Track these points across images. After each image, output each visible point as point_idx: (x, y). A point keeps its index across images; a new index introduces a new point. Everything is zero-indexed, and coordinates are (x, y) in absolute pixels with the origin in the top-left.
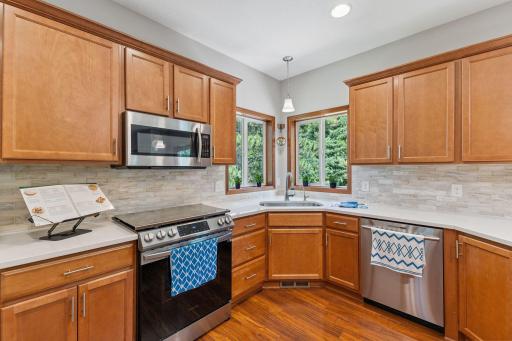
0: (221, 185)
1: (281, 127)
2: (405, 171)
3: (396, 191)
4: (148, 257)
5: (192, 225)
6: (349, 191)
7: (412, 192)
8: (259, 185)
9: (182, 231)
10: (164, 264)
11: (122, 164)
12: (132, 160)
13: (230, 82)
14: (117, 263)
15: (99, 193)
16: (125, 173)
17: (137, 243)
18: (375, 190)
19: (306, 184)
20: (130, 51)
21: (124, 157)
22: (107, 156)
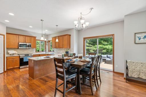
1: (47, 42)
3: (58, 52)
5: (27, 55)
6: (54, 52)
8: (43, 51)
9: (25, 55)
10: (23, 58)
11: (18, 48)
13: (35, 37)
15: (16, 51)
17: (20, 56)
20: (19, 36)
21: (18, 47)
22: (16, 47)
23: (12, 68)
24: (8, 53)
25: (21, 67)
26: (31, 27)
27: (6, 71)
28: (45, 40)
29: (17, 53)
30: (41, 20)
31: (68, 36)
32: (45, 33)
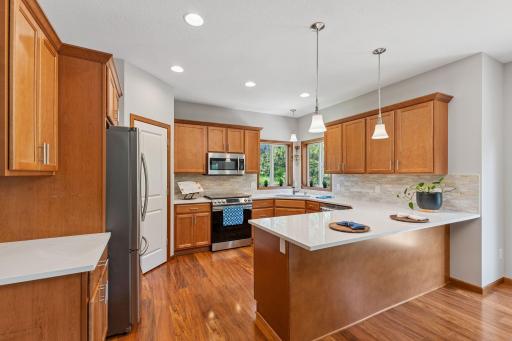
0: (254, 184)
1: (297, 148)
2: (355, 178)
3: (352, 190)
4: (215, 209)
5: (232, 200)
6: (331, 190)
7: (359, 190)
8: (281, 185)
9: (228, 201)
10: (221, 213)
11: (206, 174)
12: (210, 172)
13: (257, 130)
14: (205, 209)
15: (199, 185)
16: (208, 177)
17: (211, 203)
18: (343, 189)
19: (311, 185)
20: (210, 128)
21: (207, 170)
22: (201, 171)
23: (189, 245)
24: (178, 191)
25: (215, 246)
26: (250, 84)
27: (173, 258)
28: (294, 139)
29: (202, 190)
30: (314, 26)
31: (438, 103)
32: (294, 111)
